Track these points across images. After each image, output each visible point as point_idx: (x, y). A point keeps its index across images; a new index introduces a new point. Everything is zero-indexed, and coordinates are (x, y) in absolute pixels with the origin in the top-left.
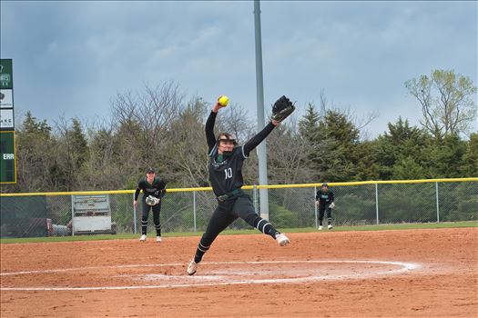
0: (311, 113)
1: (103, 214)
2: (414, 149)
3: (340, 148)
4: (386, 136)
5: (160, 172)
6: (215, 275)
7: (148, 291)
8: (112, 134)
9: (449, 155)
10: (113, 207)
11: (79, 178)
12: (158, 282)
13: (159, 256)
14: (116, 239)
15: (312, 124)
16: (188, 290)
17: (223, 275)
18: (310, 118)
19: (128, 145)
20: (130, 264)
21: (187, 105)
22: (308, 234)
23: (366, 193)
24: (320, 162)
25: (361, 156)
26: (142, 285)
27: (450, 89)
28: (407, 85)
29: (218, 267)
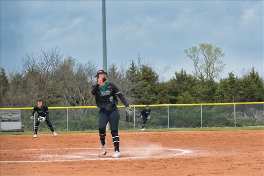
0: (133, 66)
1: (17, 121)
2: (188, 87)
3: (148, 86)
4: (174, 79)
5: (49, 97)
6: (78, 155)
7: (41, 164)
8: (23, 76)
9: (208, 90)
10: (22, 117)
11: (4, 100)
12: (47, 159)
13: (48, 144)
14: (24, 135)
15: (133, 72)
16: (63, 164)
17: (83, 155)
18: (132, 69)
19: (32, 83)
20: (31, 148)
21: (64, 61)
22: (131, 133)
23: (162, 111)
24: (137, 93)
25: (160, 91)
26: (38, 160)
27: (209, 54)
28: (186, 51)
29: (80, 151)
